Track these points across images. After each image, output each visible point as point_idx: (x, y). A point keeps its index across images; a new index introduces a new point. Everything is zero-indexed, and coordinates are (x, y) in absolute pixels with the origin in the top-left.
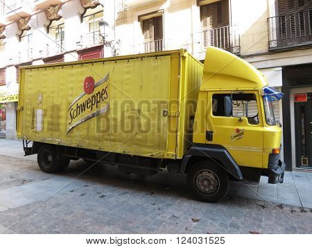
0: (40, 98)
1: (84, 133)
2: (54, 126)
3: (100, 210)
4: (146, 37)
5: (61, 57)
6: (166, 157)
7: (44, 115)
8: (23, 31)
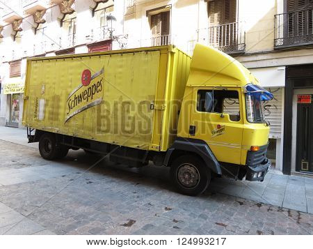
0: (43, 88)
1: (79, 122)
2: (54, 116)
3: (82, 193)
4: (153, 33)
5: (72, 50)
6: (150, 149)
7: (46, 105)
8: (38, 24)
